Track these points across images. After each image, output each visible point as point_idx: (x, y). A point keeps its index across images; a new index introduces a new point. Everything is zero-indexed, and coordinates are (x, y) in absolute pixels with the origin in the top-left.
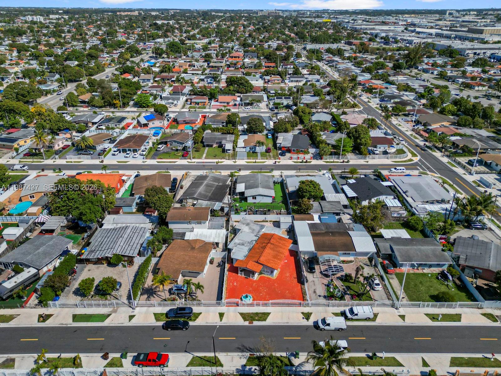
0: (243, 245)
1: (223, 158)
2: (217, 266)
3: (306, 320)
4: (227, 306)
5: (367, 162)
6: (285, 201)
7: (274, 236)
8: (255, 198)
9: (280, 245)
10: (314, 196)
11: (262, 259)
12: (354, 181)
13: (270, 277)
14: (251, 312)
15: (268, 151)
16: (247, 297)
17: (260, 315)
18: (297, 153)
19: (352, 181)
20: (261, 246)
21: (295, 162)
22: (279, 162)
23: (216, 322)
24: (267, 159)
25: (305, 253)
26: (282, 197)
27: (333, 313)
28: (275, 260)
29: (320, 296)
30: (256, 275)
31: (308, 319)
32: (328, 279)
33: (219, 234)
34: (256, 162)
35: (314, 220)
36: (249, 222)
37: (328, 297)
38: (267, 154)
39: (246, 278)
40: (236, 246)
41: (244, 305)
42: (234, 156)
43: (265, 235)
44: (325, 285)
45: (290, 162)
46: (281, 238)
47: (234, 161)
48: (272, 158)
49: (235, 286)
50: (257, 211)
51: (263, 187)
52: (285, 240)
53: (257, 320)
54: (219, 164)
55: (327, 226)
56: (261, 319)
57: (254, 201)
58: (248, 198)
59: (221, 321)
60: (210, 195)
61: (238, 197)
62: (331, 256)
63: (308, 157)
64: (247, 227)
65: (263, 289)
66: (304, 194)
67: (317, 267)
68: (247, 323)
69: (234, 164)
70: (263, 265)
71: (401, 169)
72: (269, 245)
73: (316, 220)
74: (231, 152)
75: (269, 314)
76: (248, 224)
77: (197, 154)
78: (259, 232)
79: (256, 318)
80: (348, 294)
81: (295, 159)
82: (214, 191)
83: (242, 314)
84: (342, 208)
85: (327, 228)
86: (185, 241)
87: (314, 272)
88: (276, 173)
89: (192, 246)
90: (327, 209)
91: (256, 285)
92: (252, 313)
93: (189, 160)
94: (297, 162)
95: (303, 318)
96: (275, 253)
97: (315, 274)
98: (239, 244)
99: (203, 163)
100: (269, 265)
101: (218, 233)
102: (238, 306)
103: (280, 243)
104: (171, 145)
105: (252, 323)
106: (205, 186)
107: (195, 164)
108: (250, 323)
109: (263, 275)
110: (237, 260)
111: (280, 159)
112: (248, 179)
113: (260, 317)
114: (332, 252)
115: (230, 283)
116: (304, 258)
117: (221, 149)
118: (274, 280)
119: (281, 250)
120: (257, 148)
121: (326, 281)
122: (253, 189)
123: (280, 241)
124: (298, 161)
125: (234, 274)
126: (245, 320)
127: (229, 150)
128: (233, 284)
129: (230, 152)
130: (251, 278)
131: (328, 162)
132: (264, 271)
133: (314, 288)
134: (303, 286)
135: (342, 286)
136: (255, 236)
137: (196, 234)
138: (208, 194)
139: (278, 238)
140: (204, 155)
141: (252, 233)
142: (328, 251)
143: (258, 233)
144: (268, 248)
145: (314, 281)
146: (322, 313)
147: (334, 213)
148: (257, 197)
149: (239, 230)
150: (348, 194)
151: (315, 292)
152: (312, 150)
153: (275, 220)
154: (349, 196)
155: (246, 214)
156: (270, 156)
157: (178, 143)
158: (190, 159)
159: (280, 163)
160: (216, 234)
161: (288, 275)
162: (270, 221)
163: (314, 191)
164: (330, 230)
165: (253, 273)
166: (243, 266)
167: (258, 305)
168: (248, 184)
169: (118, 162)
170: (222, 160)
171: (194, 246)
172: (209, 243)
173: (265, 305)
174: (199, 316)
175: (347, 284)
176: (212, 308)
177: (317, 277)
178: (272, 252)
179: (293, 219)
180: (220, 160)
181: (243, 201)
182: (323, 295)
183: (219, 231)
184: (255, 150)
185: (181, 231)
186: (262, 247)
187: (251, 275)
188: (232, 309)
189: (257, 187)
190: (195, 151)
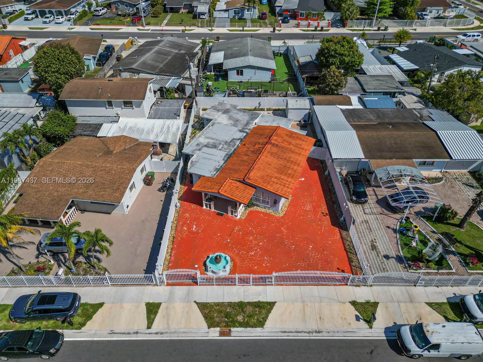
0: (215, 146)
1: (194, 25)
2: (159, 190)
3: (366, 325)
4: (168, 285)
5: (415, 30)
6: (293, 79)
7: (279, 131)
8: (242, 71)
9: (291, 147)
10: (348, 63)
11: (255, 176)
12: (407, 49)
13: (270, 211)
14: (227, 300)
15: (262, 17)
16: (217, 260)
17: (249, 309)
18: (307, 19)
19: (403, 49)
20: (252, 149)
21: (304, 30)
22: (279, 31)
23: (135, 329)
24: (261, 26)
25: (343, 162)
26: (286, 73)
27: (430, 304)
28: (283, 177)
29: (387, 257)
30: (241, 209)
31: (370, 321)
32: (398, 216)
33: (168, 127)
34: (243, 30)
35: (351, 105)
36: (228, 107)
37: (408, 259)
38: (262, 21)
39: (218, 214)
40: (200, 150)
41: (209, 282)
42: (211, 22)
43: (259, 130)
44: (395, 231)
45: (297, 31)
46: (291, 134)
47: (210, 28)
48: (269, 26)
49: (193, 233)
50: (244, 92)
51: (255, 55)
52: (300, 139)
53: (241, 325)
54: (186, 32)
55: (378, 113)
56: (253, 321)
57: (239, 78)
58: (230, 73)
59: (149, 327)
60: (161, 66)
61: (213, 73)
62: (403, 167)
63: (323, 23)
64: (224, 116)
65: (255, 239)
66: (331, 60)
67: (369, 191)
68: (214, 334)
69: (210, 32)
70: (255, 187)
71: (474, 36)
72: (269, 147)
73: (356, 104)
74: (206, 17)
75: (272, 305)
76: (226, 111)
77: (153, 20)
78: (248, 124)
79: (240, 318)
80: (453, 253)
81: (304, 26)
82: (170, 60)
83: (203, 307)
84: (399, 85)
85: (378, 117)
86: (97, 139)
87: (366, 201)
88: (276, 43)
89: (108, 149)
90: (372, 87)
91: (239, 231)
92: (230, 304)
93: (141, 28)
94: (307, 31)
95: (358, 318)
96: (281, 162)
97: (366, 206)
98: (206, 146)
99: (162, 30)
100: (269, 188)
101: (166, 126)
102: (196, 283)
103: (290, 143)
104: (117, 9)
105: (229, 334)
106: (154, 53)
107: (149, 32)
108: (222, 334)
109: (255, 208)
110: (200, 176)
111: (280, 27)
112: (230, 46)
113: (250, 316)
114: (401, 161)
115: (183, 226)
116: (340, 173)
117: (191, 15)
118: (278, 220)
119: (294, 157)
120: (246, 12)
121: (394, 220)
122: (238, 59)
123: (290, 140)
124: (309, 29)
125: (193, 206)
126: (211, 324)
127: (203, 14)
128: (189, 228)
129: (204, 17)
130: (230, 214)
131: (355, 30)
132: (257, 200)
133: (370, 237)
134: (344, 233)
135: (434, 232)
136: (240, 131)
137: (122, 126)
138: (158, 64)
139: (287, 135)
140: (165, 22)
141: (235, 125)
142: (391, 158)
143: (246, 125)
144: (265, 153)
145: (367, 222)
146: (402, 305)
147: (385, 94)
148: (244, 70)
149: (209, 120)
150: (402, 66)
151: (374, 247)
152: (329, 16)
153: (277, 108)
154: (405, 68)
155: (225, 96)
156: (265, 23)
157: (127, 6)
158: (143, 26)
159: (281, 32)
160: (163, 128)
161: (308, 207)
162: (268, 110)
163: (349, 55)
164: (387, 120)
165: (235, 205)
166: (213, 191)
167: (244, 281)
168: (229, 52)
169: (30, 28)
170: (191, 28)
171: (111, 149)
172: (146, 144)
173: (263, 282)
174: (94, 312)
175: (444, 228)
176: (132, 291)
177: (373, 213)
178: (275, 161)
179: (312, 102)
180: (187, 28)
181: (220, 79)
182: (393, 253)
183: (168, 122)
184: (243, 15)
185: (93, 121)
186: (253, 152)
187: (229, 208)
188: (180, 291)
189: (245, 55)
190: (152, 17)
